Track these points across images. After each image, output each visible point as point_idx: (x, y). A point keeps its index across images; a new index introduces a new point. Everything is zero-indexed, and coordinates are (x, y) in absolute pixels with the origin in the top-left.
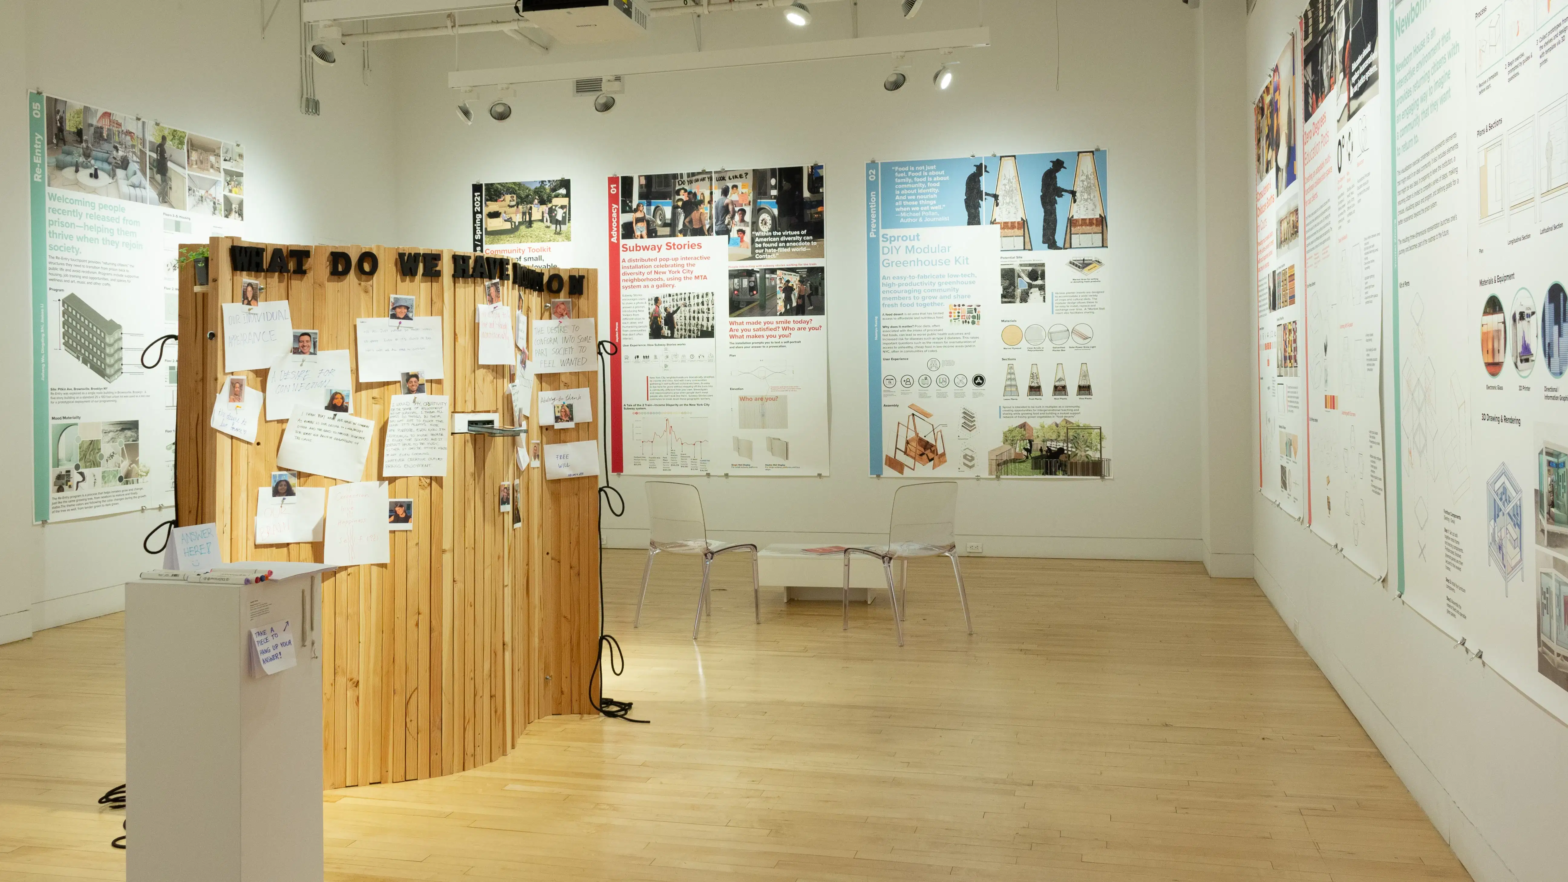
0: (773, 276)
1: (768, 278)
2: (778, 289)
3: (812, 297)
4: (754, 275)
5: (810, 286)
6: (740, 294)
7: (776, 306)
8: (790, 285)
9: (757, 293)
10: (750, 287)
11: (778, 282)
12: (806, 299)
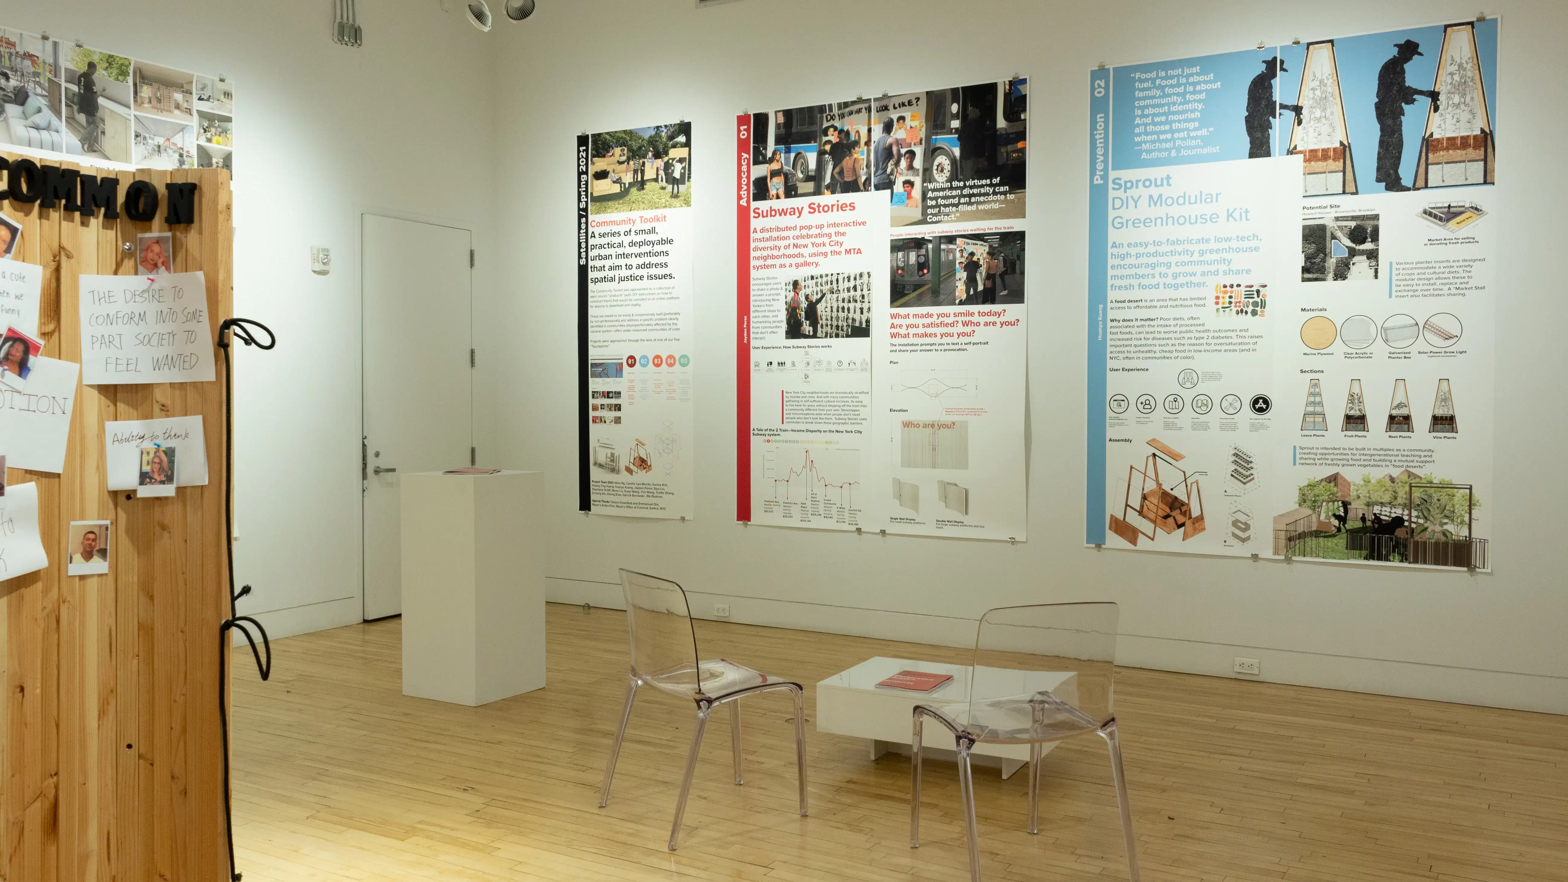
0: (951, 246)
1: (944, 250)
2: (957, 266)
3: (1006, 277)
4: (925, 246)
5: (1005, 260)
6: (905, 274)
7: (955, 290)
8: (975, 259)
9: (928, 272)
10: (918, 263)
11: (958, 255)
12: (998, 280)
